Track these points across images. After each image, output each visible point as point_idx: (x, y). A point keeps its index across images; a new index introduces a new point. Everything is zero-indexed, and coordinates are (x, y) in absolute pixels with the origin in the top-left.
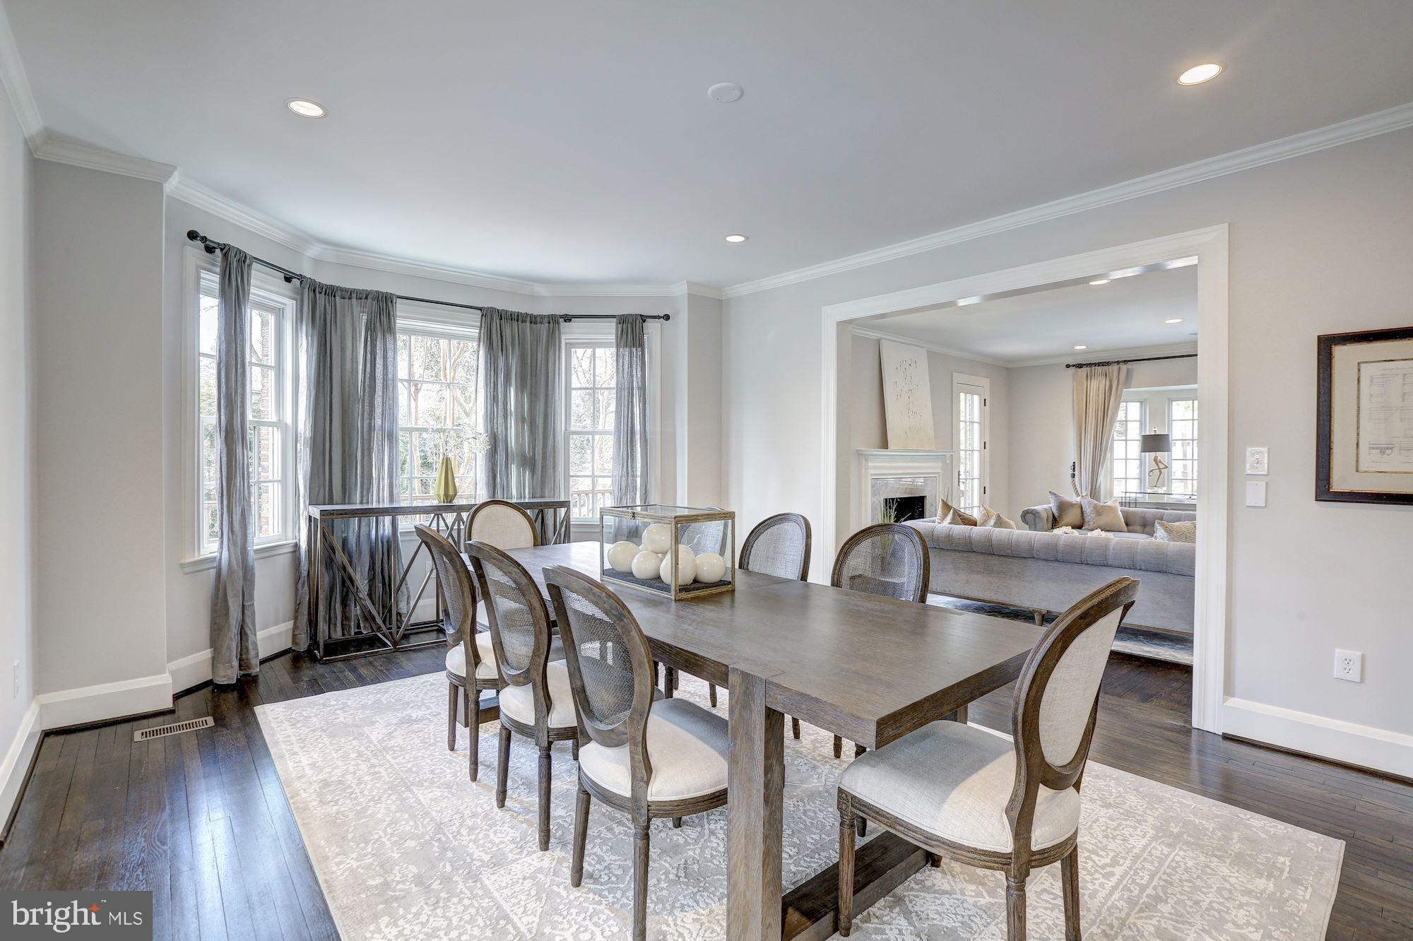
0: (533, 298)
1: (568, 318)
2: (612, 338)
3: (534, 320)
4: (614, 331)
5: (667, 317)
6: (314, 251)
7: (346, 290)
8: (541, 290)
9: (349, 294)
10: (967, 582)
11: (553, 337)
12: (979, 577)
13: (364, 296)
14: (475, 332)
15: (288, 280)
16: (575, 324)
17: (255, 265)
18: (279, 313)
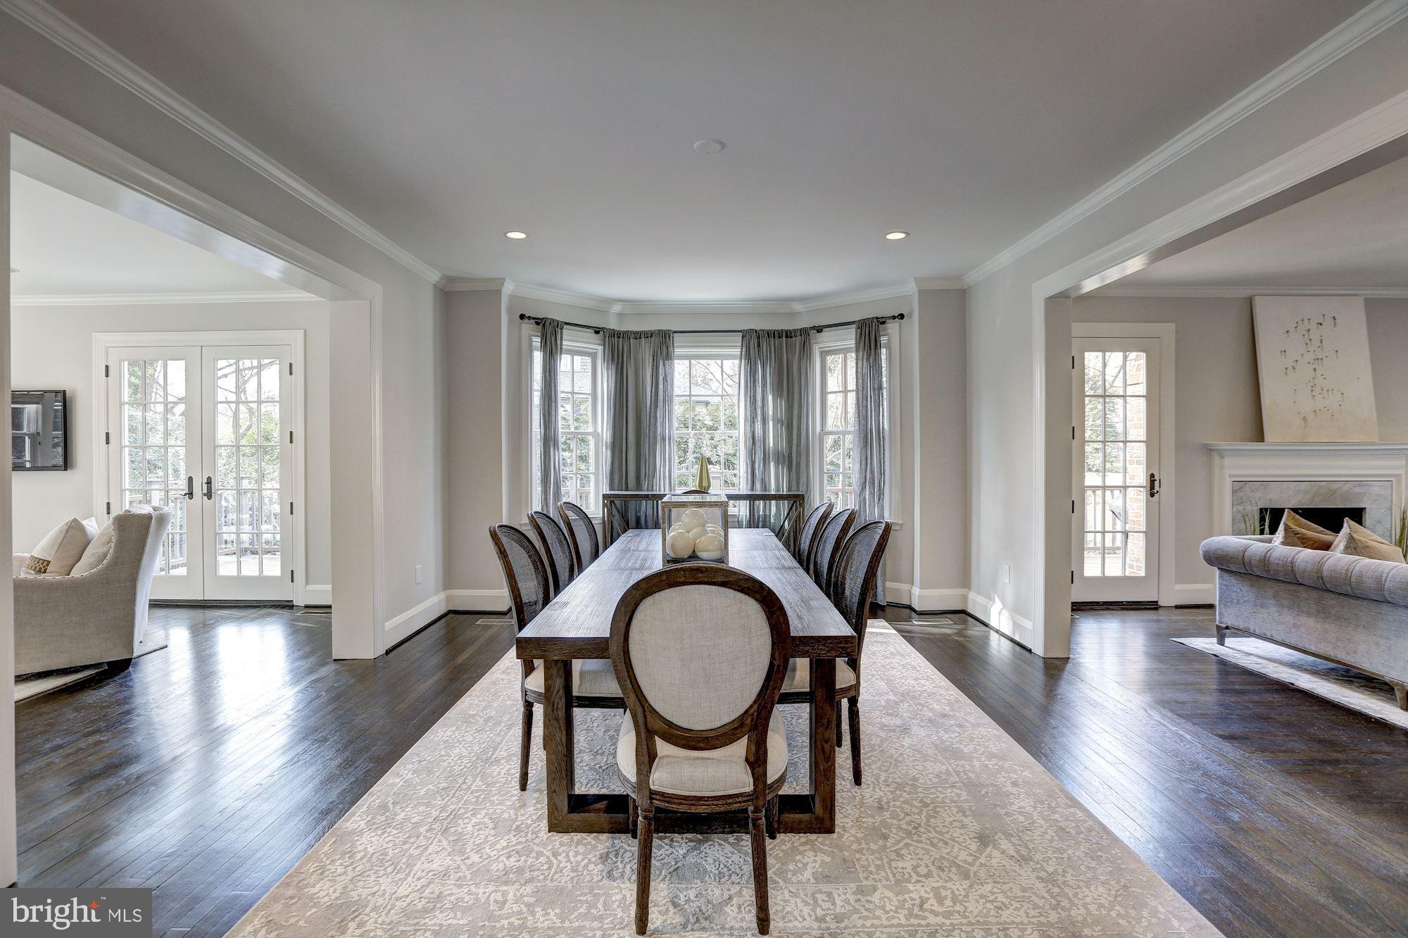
0: (792, 315)
1: (819, 330)
2: (852, 343)
3: (789, 334)
4: (854, 336)
5: (902, 316)
6: (616, 308)
7: (637, 333)
8: (798, 307)
9: (638, 335)
10: (1295, 626)
11: (806, 348)
12: (1311, 622)
13: (649, 335)
14: (737, 351)
15: (597, 332)
16: (826, 334)
17: (565, 326)
18: (593, 356)
